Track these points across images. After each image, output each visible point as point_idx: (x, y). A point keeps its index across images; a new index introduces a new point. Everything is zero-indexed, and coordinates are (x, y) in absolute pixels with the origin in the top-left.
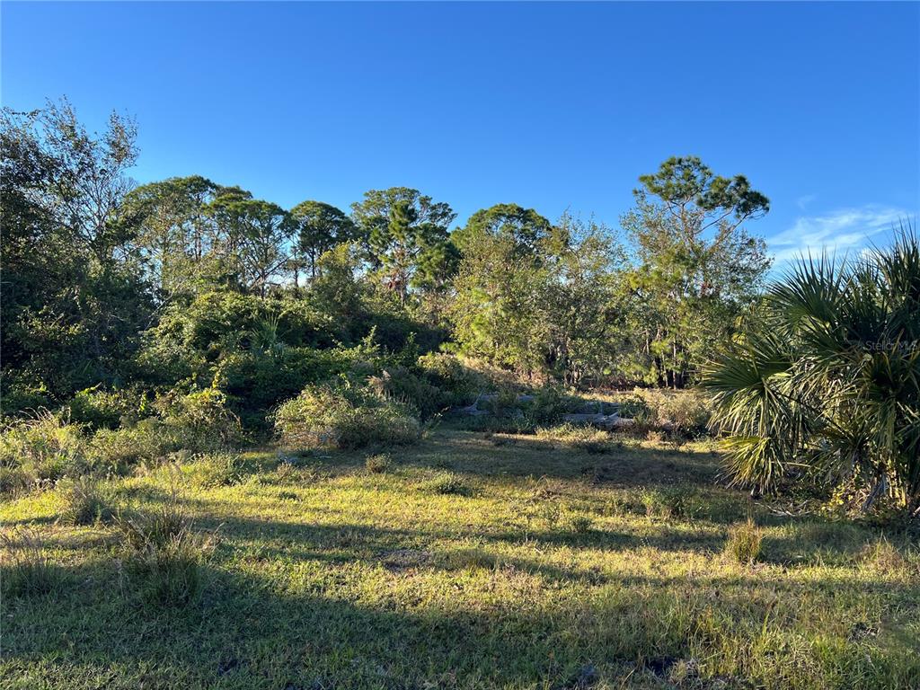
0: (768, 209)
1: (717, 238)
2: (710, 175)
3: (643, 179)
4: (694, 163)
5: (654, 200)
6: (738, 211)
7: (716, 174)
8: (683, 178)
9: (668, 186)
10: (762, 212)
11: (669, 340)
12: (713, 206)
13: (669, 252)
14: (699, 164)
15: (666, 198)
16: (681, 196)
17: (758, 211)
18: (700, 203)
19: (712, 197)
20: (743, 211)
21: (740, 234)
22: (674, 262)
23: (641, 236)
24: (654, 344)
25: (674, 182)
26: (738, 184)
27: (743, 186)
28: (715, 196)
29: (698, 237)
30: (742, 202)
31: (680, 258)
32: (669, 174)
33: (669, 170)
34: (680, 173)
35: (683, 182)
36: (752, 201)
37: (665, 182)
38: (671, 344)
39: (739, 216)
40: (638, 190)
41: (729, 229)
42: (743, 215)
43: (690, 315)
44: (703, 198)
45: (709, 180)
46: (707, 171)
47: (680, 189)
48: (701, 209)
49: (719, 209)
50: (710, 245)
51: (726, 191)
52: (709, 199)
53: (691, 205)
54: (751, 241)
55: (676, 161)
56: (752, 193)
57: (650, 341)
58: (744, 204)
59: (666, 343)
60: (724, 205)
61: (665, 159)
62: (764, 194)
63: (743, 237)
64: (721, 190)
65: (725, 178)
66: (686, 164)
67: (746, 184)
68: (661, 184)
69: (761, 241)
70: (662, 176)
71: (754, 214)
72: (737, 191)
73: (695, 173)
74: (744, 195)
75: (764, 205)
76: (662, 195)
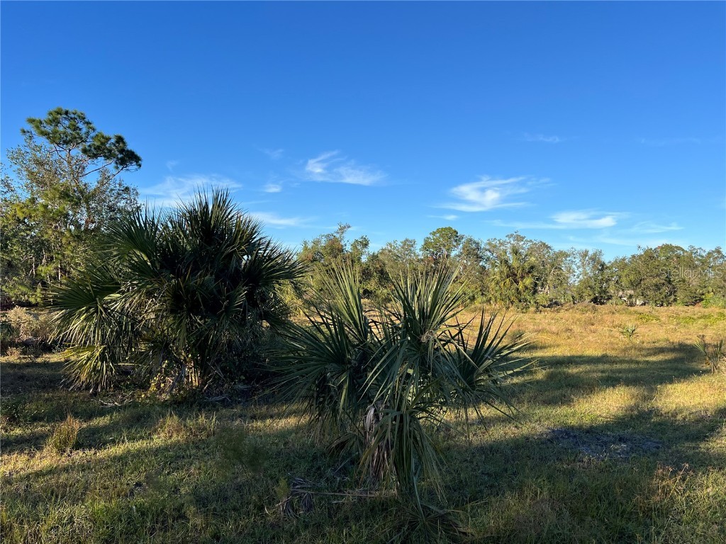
0: (140, 166)
1: (98, 183)
2: (94, 130)
3: (32, 121)
4: (79, 117)
5: (42, 141)
6: (116, 163)
7: (98, 130)
8: (69, 127)
9: (55, 132)
10: (136, 167)
11: (54, 265)
12: (95, 156)
13: (55, 189)
14: (84, 118)
15: (53, 142)
16: (66, 142)
17: (133, 167)
18: (85, 151)
19: (95, 149)
20: (121, 164)
21: (118, 182)
22: (60, 198)
23: (29, 171)
24: (40, 268)
25: (61, 129)
26: (117, 142)
27: (121, 145)
28: (98, 148)
29: (84, 180)
30: (120, 156)
31: (65, 195)
32: (55, 122)
33: (56, 119)
34: (67, 123)
35: (69, 131)
36: (128, 158)
37: (52, 127)
38: (56, 268)
39: (117, 168)
40: (26, 130)
41: (109, 177)
42: (120, 167)
43: (73, 244)
44: (88, 148)
45: (92, 134)
46: (91, 126)
47: (66, 136)
48: (85, 157)
49: (101, 159)
50: (93, 187)
51: (108, 145)
52: (92, 149)
53: (77, 152)
54: (127, 189)
55: (64, 111)
56: (128, 151)
57: (37, 266)
58: (121, 159)
59: (51, 268)
60: (105, 156)
61: (54, 108)
62: (138, 153)
63: (120, 185)
64: (102, 143)
65: (106, 134)
66: (73, 116)
67: (124, 143)
68: (49, 129)
69: (134, 190)
70: (50, 122)
71: (130, 168)
72: (117, 147)
73: (80, 125)
74: (122, 151)
75: (137, 162)
76: (49, 138)
